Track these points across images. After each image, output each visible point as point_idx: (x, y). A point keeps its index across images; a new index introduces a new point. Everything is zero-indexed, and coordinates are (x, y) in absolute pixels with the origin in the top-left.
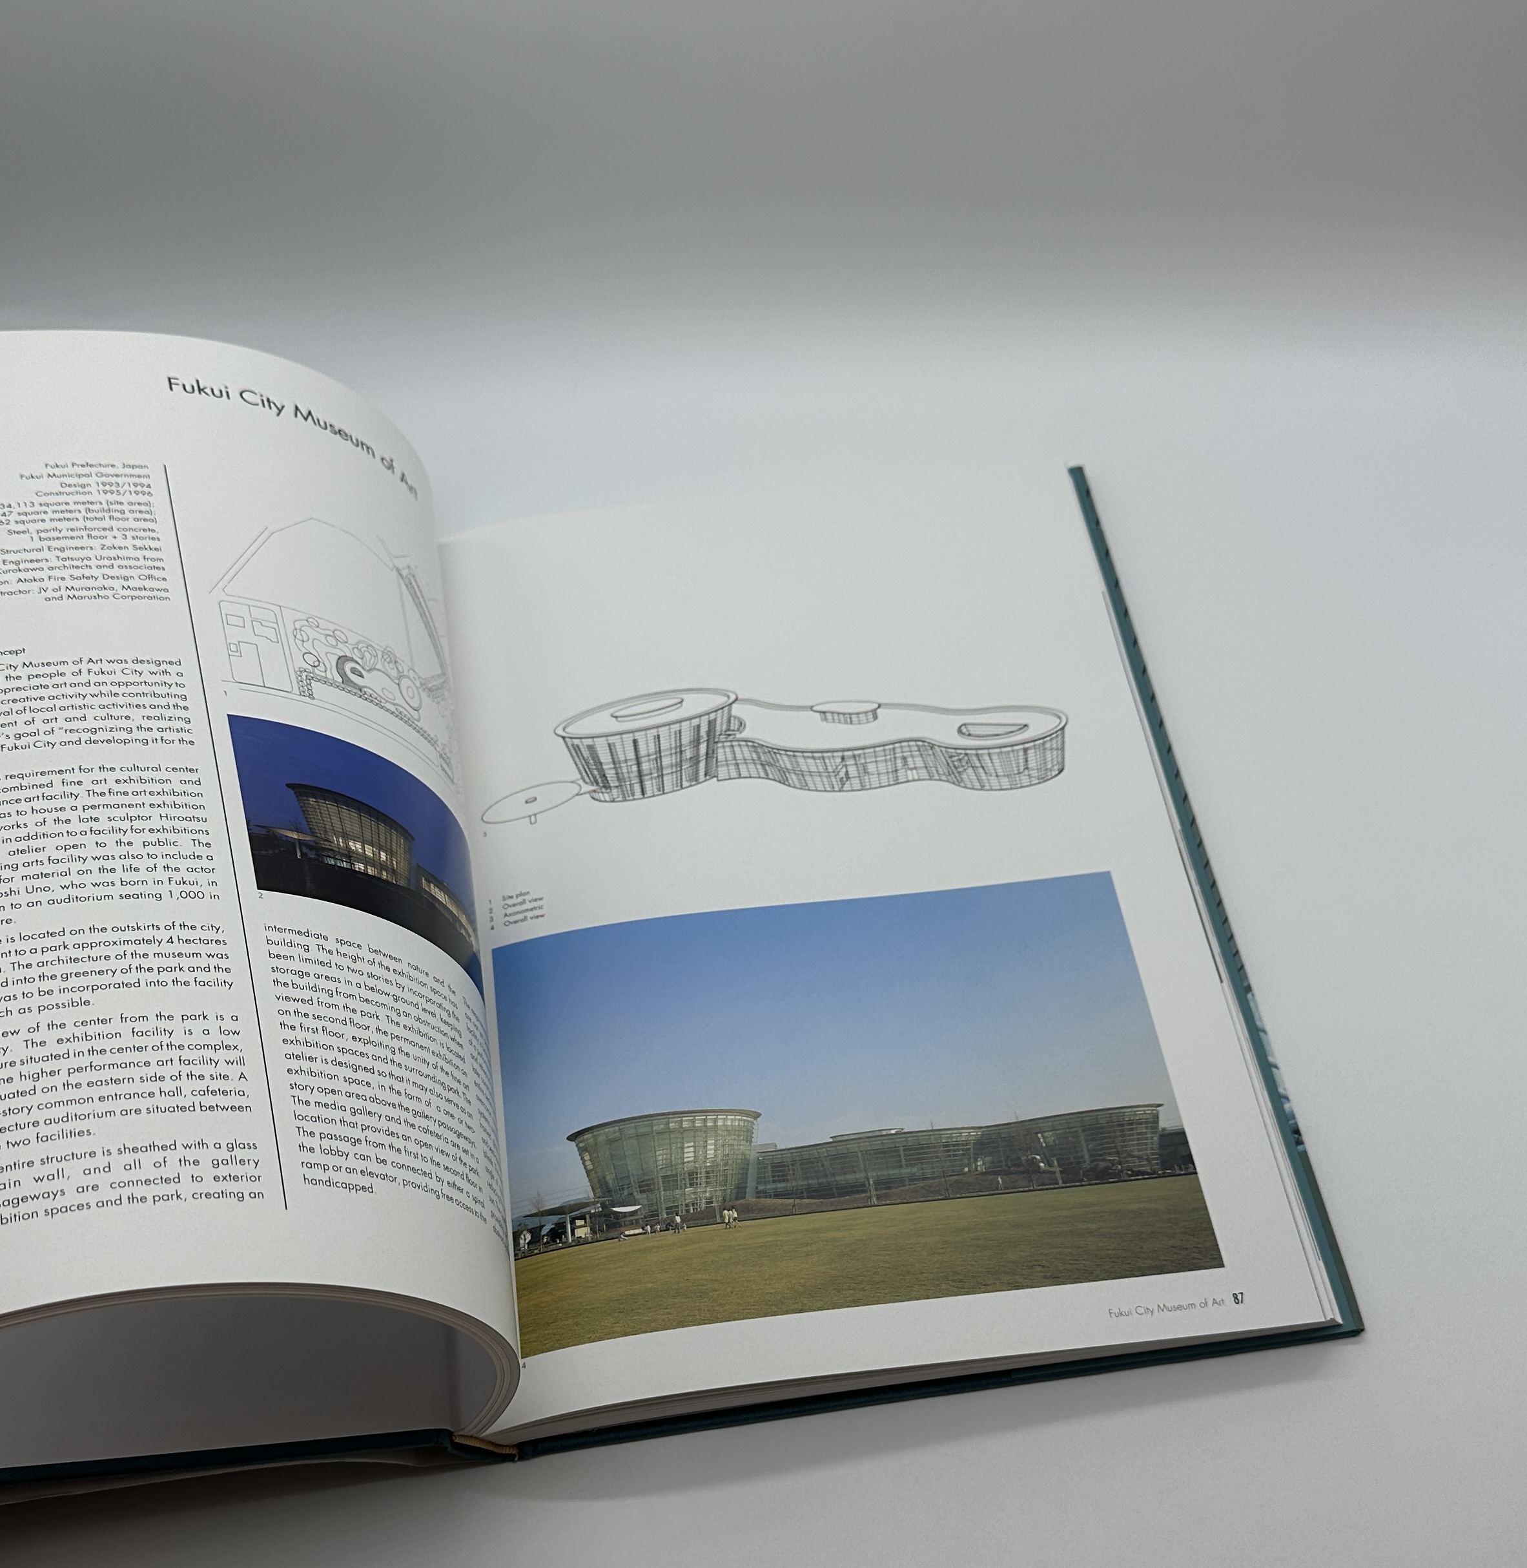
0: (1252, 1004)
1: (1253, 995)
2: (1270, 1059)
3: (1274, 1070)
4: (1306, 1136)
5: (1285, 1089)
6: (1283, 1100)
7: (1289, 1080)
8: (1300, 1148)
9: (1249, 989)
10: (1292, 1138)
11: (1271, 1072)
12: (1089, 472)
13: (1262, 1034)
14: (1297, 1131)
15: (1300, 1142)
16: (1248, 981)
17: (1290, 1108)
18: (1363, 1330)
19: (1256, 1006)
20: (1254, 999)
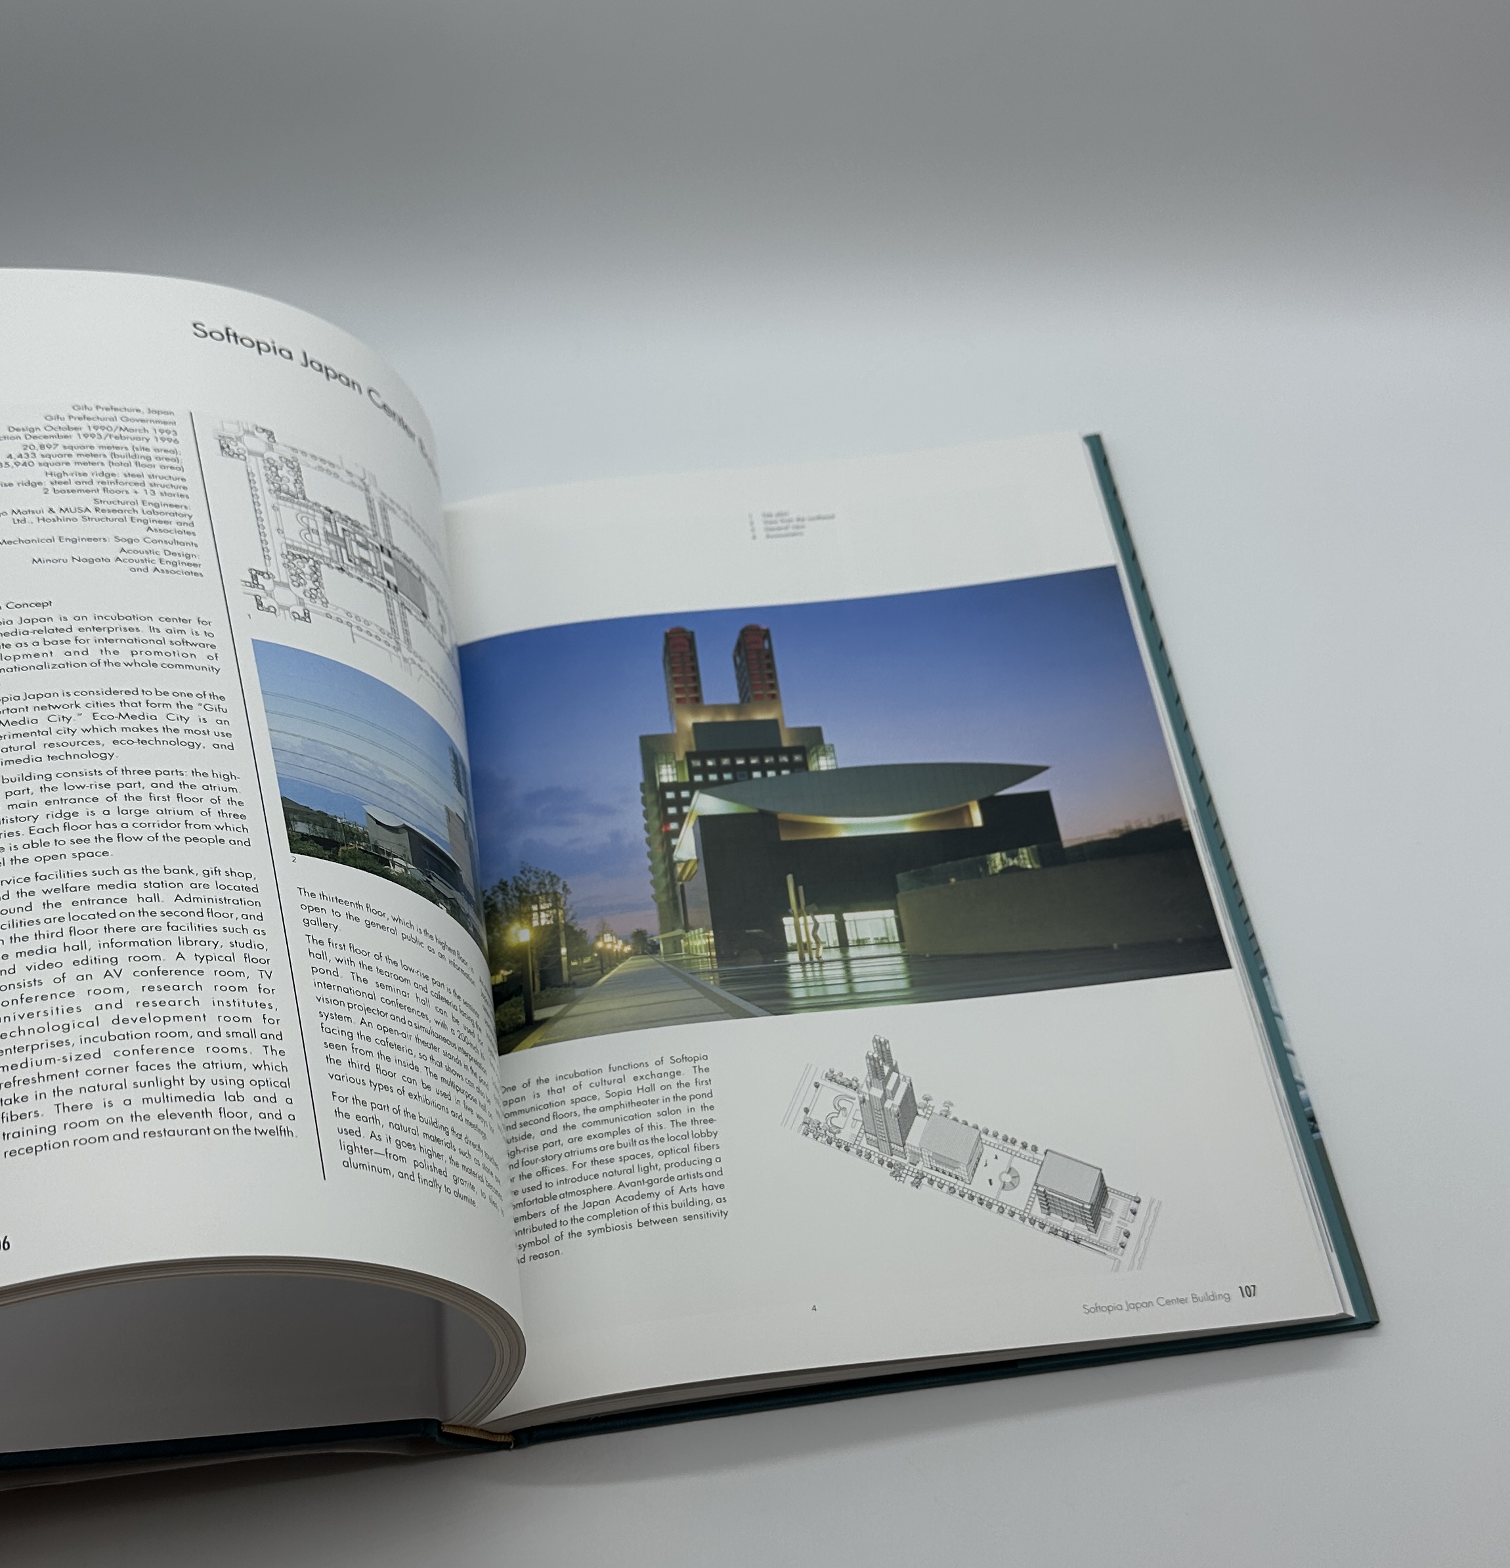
0: (1267, 988)
1: (1269, 979)
2: (1286, 1045)
3: (1289, 1056)
4: (1321, 1125)
5: (1301, 1076)
6: (1299, 1087)
7: (1306, 1067)
8: (1315, 1135)
9: (1265, 973)
10: (1307, 1125)
11: (1287, 1057)
13: (1277, 1019)
14: (1312, 1119)
15: (1315, 1130)
16: (1264, 964)
17: (1307, 1095)
18: (1377, 1322)
19: (1272, 991)
20: (1270, 983)
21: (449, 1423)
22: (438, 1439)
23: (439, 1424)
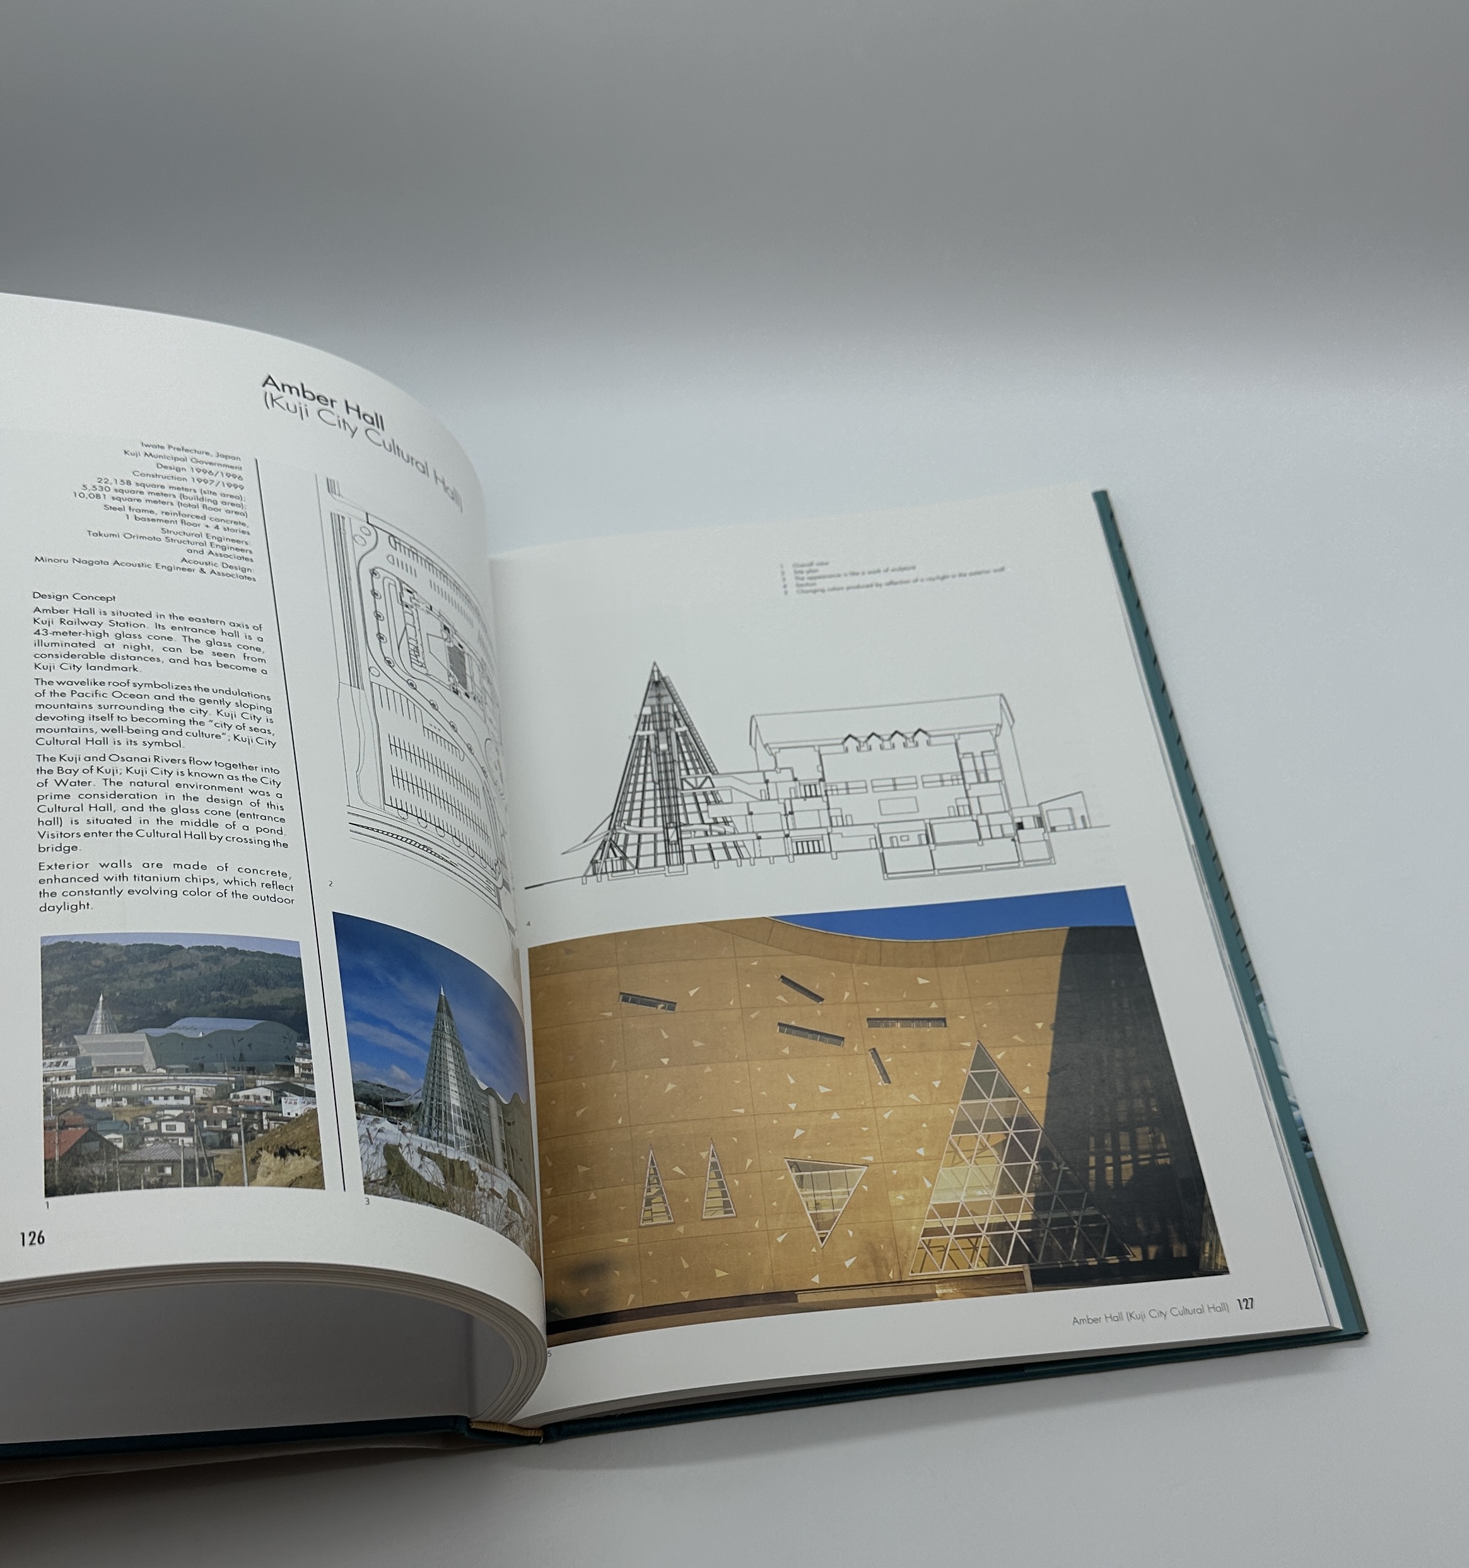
0: (1263, 1013)
1: (1265, 1005)
2: (1281, 1068)
3: (1284, 1078)
4: (1314, 1144)
5: (1295, 1097)
6: (1293, 1108)
7: (1299, 1088)
8: (1308, 1154)
9: (1261, 998)
10: (1301, 1144)
11: (1281, 1079)
12: (1112, 496)
13: (1272, 1043)
14: (1306, 1138)
15: (1308, 1149)
16: (1260, 991)
17: (1300, 1115)
18: (1366, 1333)
19: (1268, 1017)
20: (1265, 1009)
21: (479, 1419)
22: (467, 1435)
23: (468, 1421)
